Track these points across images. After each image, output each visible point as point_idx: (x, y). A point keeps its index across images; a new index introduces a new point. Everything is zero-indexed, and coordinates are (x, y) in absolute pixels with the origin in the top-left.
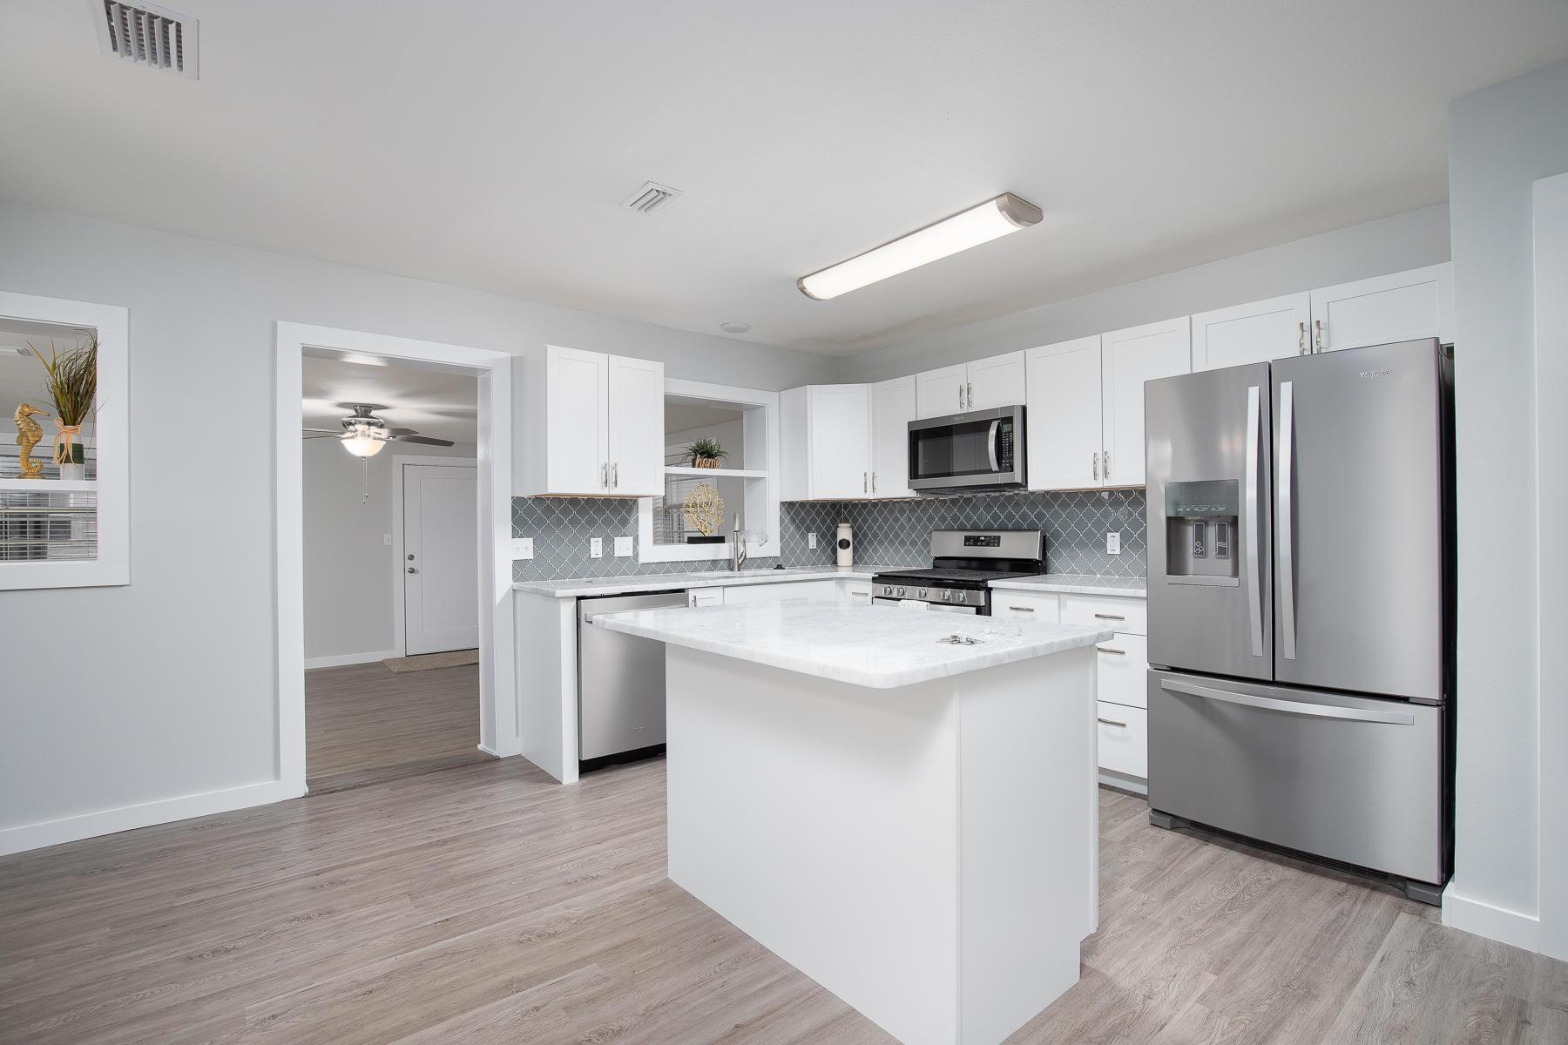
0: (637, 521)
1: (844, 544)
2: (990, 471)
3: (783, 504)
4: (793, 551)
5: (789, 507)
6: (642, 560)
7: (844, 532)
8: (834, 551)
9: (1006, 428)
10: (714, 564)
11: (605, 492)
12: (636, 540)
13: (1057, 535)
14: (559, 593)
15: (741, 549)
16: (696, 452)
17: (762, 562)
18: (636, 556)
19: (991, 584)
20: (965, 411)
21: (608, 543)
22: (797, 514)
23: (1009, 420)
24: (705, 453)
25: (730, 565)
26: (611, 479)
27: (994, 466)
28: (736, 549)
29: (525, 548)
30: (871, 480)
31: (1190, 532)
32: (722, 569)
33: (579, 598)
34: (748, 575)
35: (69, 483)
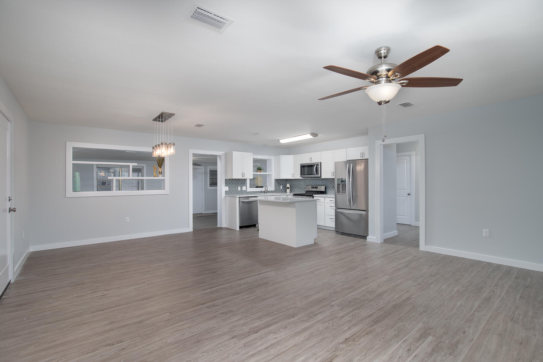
0: (246, 183)
1: (288, 188)
2: (315, 174)
3: (275, 179)
4: (277, 190)
5: (276, 180)
6: (247, 191)
7: (288, 186)
8: (286, 190)
9: (317, 166)
10: (261, 192)
11: (242, 178)
12: (246, 187)
13: (328, 186)
14: (236, 196)
15: (267, 189)
16: (258, 169)
17: (271, 192)
18: (246, 190)
19: (314, 195)
20: (311, 162)
21: (241, 187)
22: (278, 181)
23: (318, 165)
24: (259, 169)
25: (264, 192)
26: (243, 176)
27: (315, 173)
28: (266, 189)
29: (227, 189)
30: (293, 175)
31: (341, 186)
32: (263, 193)
33: (239, 197)
34: (268, 194)
35: (160, 177)
